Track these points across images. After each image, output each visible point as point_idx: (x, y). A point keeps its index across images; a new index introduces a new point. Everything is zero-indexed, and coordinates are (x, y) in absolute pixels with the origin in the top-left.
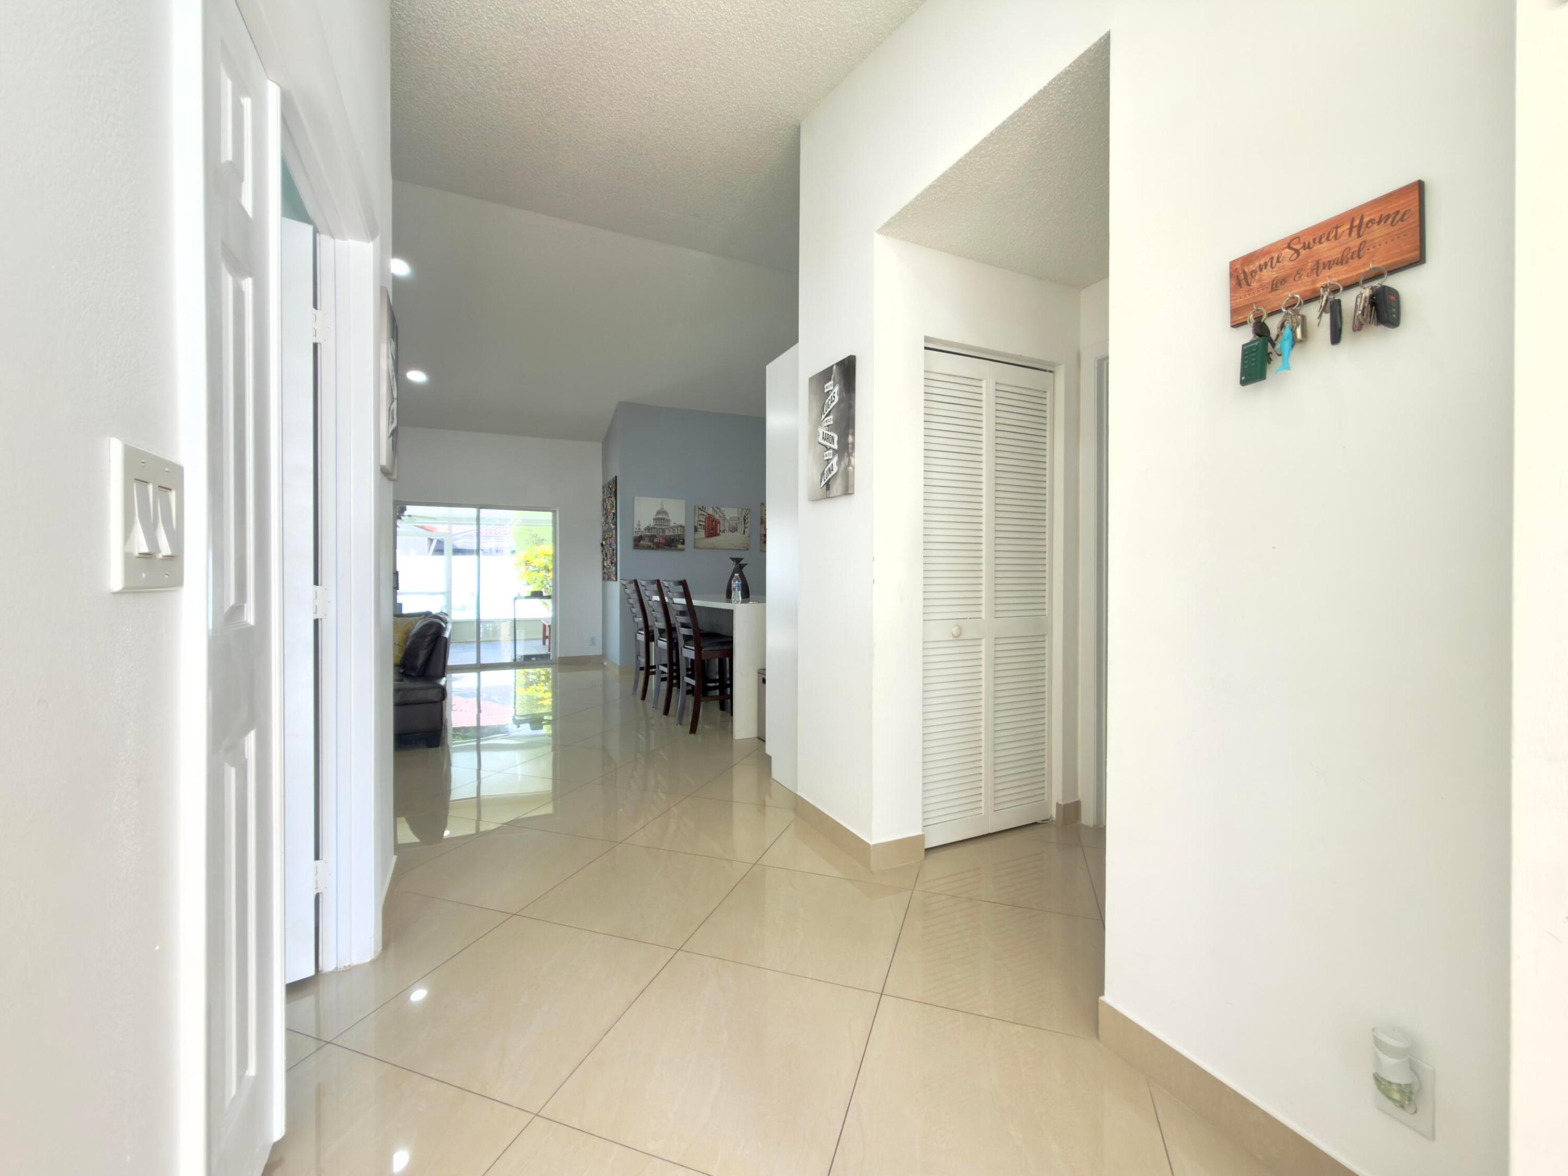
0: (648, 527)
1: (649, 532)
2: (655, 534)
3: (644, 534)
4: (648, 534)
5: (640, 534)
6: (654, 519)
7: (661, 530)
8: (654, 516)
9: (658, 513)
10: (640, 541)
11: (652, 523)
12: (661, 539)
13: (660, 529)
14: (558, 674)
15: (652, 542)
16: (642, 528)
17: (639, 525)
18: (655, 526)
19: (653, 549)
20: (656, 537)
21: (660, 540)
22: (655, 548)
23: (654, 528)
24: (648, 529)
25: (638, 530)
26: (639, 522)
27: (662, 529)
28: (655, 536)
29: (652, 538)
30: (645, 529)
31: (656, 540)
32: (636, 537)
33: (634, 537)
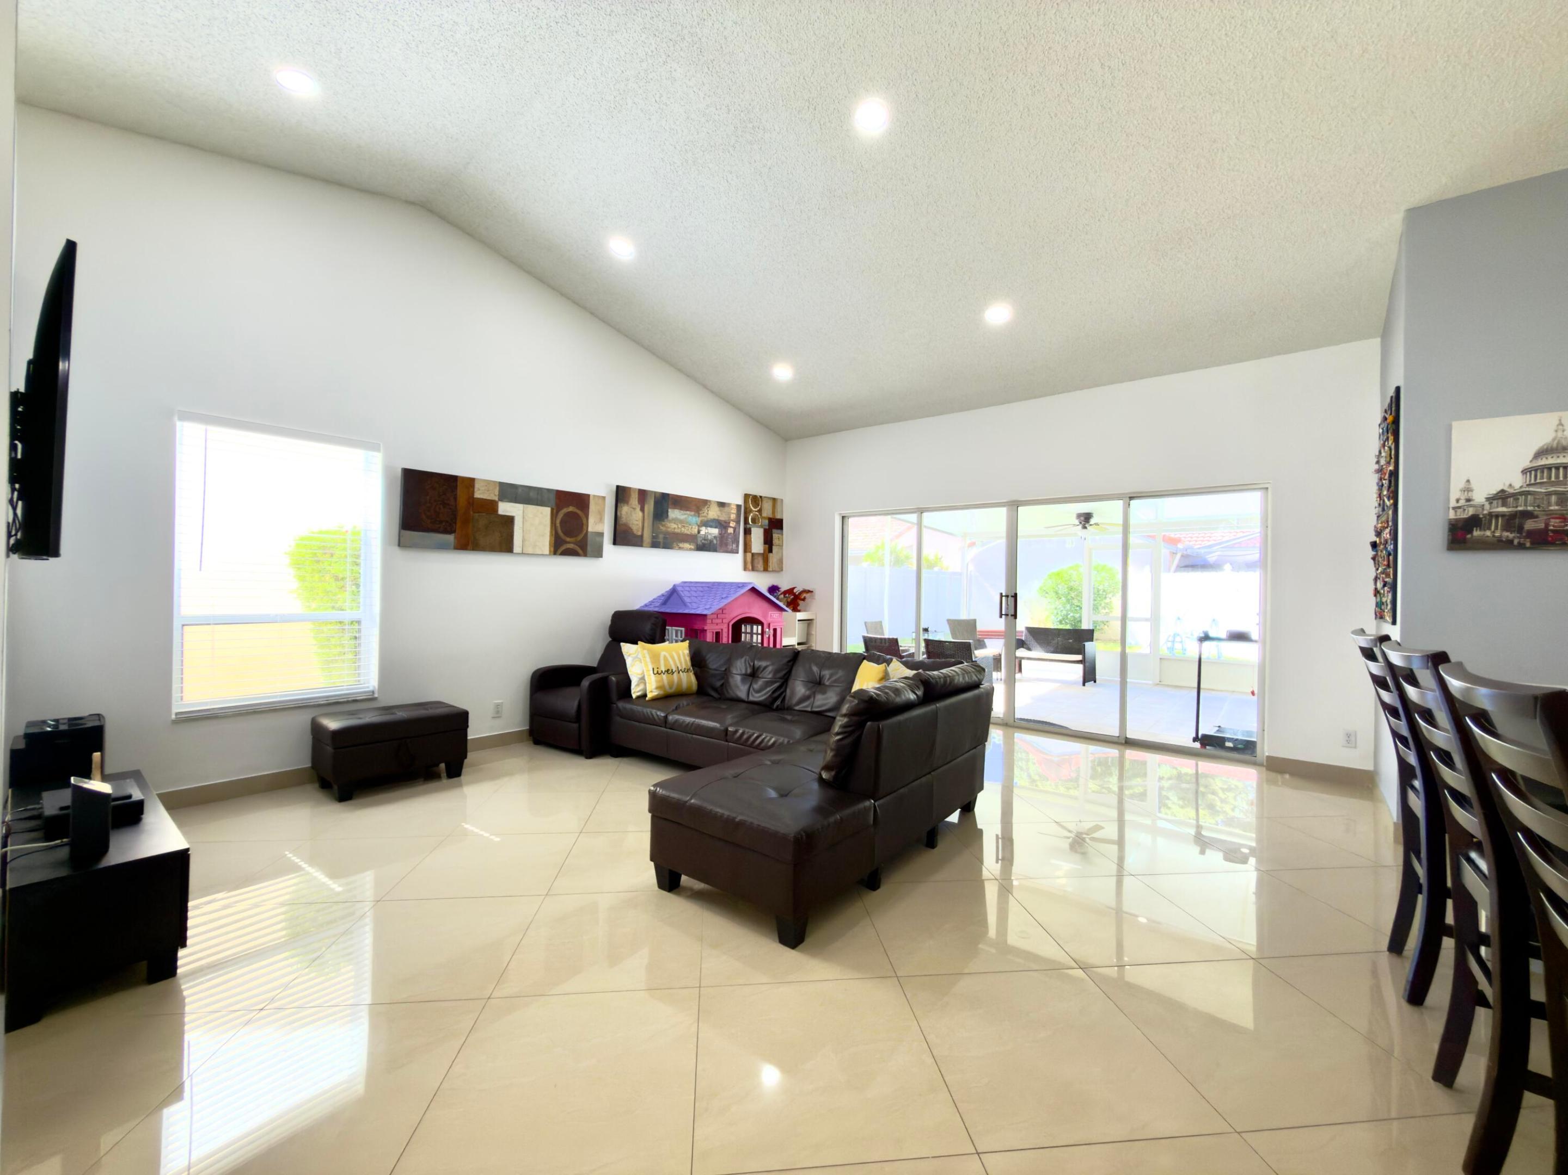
0: (1503, 491)
1: (1504, 505)
2: (1530, 508)
3: (1485, 512)
4: (1504, 509)
5: (1471, 511)
6: (1524, 472)
7: (1554, 498)
8: (1526, 461)
9: (1540, 453)
10: (1471, 532)
11: (1517, 482)
12: (1553, 522)
13: (1549, 494)
14: (1265, 786)
15: (1520, 529)
16: (1479, 497)
17: (1468, 489)
18: (1531, 489)
19: (1521, 547)
20: (1537, 517)
21: (1547, 525)
22: (1528, 545)
23: (1528, 493)
24: (1502, 497)
25: (1462, 502)
26: (1468, 481)
27: (1556, 493)
28: (1527, 515)
29: (1514, 521)
30: (1490, 500)
31: (1529, 525)
32: (1457, 520)
33: (1450, 521)
